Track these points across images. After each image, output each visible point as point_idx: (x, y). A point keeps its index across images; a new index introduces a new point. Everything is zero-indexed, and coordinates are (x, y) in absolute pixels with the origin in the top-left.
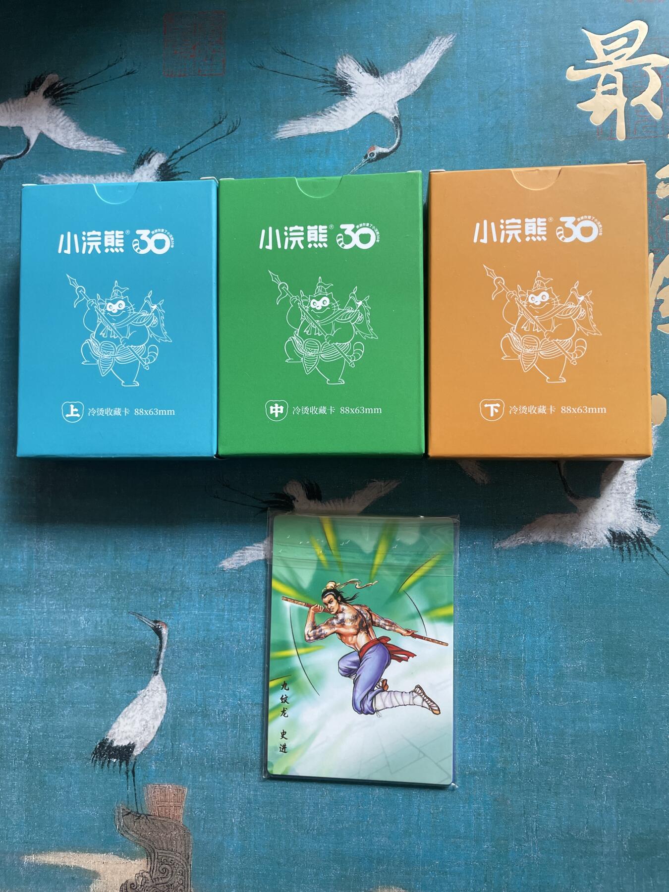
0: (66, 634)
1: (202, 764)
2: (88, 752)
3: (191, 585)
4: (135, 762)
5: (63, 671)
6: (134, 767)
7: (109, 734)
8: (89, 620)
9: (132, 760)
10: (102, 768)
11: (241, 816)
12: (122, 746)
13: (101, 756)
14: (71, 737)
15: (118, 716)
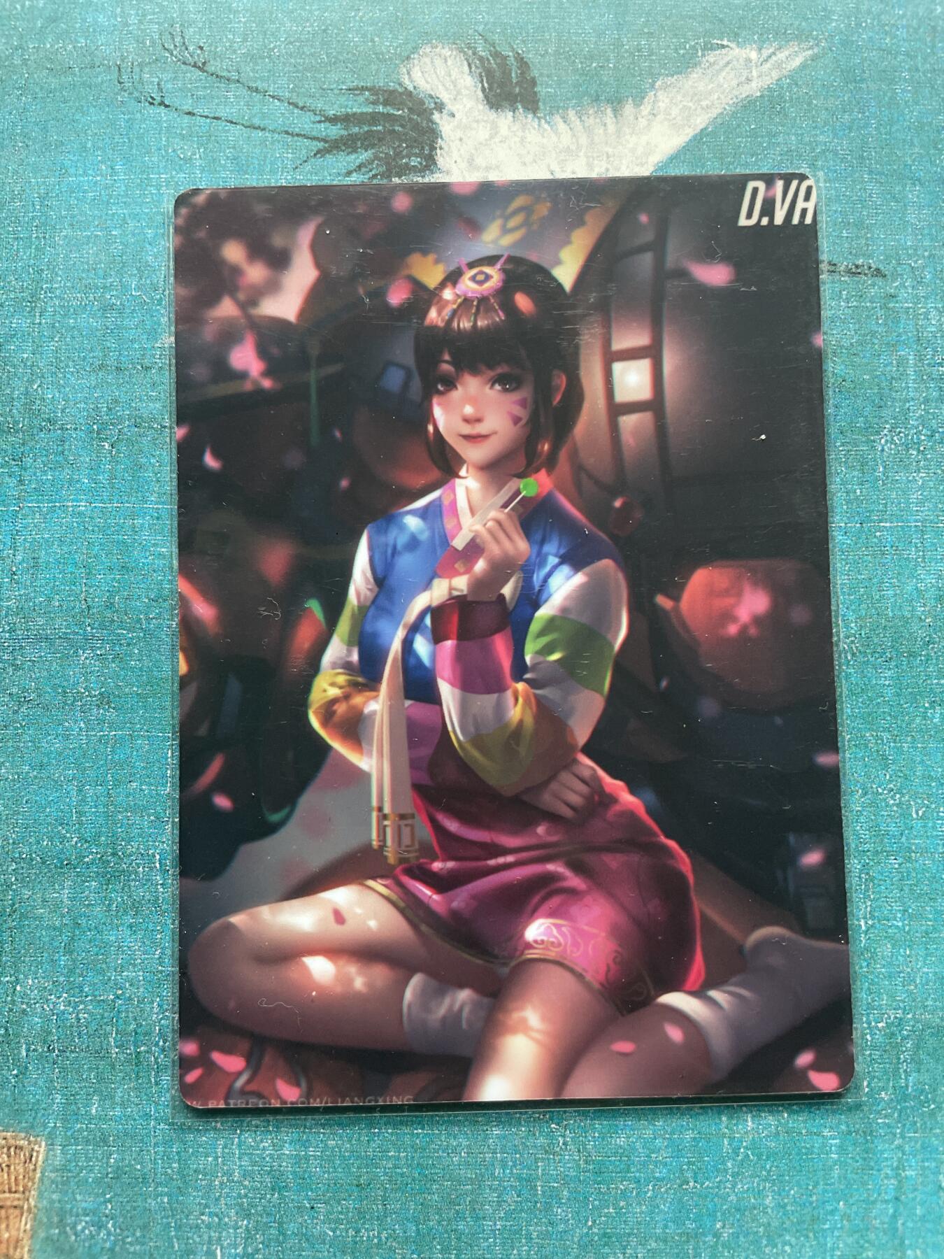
1: (101, 1054)
3: (63, 411)
11: (249, 1237)
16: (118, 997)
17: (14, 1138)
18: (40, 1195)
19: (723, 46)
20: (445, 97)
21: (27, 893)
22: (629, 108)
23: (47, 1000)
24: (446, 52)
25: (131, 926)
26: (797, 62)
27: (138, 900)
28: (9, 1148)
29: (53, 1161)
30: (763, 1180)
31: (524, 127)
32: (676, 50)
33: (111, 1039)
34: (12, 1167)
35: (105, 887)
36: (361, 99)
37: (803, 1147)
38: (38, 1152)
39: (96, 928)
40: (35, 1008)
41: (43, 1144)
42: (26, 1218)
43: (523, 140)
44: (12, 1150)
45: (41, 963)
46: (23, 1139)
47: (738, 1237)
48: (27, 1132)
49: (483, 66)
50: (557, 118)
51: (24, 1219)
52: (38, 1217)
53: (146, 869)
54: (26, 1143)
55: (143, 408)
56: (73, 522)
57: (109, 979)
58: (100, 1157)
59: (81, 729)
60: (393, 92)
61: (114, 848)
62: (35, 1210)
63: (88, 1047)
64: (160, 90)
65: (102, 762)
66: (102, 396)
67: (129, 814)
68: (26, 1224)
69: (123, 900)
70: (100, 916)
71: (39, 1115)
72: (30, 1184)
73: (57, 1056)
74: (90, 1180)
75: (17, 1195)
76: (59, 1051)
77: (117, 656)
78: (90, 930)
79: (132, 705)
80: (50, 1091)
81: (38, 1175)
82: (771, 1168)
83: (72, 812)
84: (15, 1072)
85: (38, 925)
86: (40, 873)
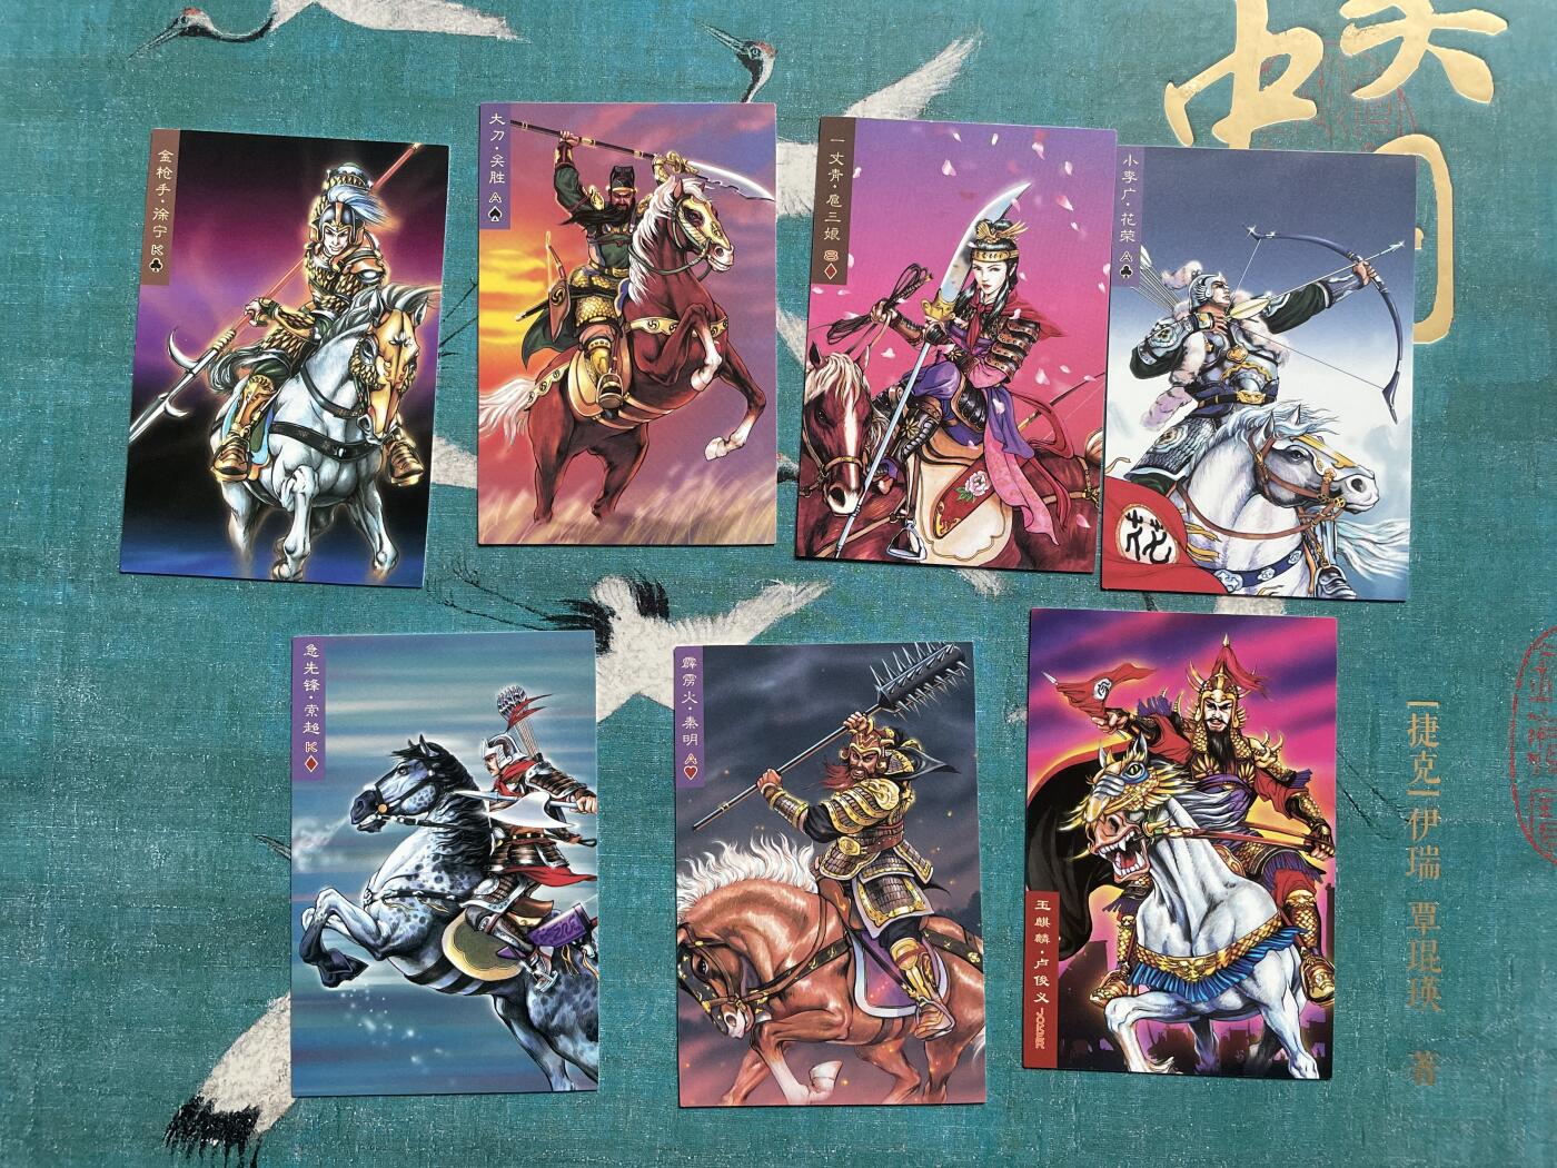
0: (118, 879)
1: (400, 1151)
2: (159, 1124)
4: (258, 1147)
5: (109, 957)
6: (255, 1156)
7: (205, 1088)
8: (171, 851)
9: (252, 1142)
10: (188, 1157)
12: (231, 1113)
13: (187, 1133)
14: (123, 1093)
15: (225, 1051)
16: (410, 1120)
19: (776, 584)
20: (616, 608)
22: (720, 619)
24: (617, 581)
26: (818, 593)
31: (660, 627)
32: (749, 585)
36: (567, 607)
43: (659, 636)
49: (639, 592)
50: (679, 623)
60: (586, 605)
64: (451, 596)
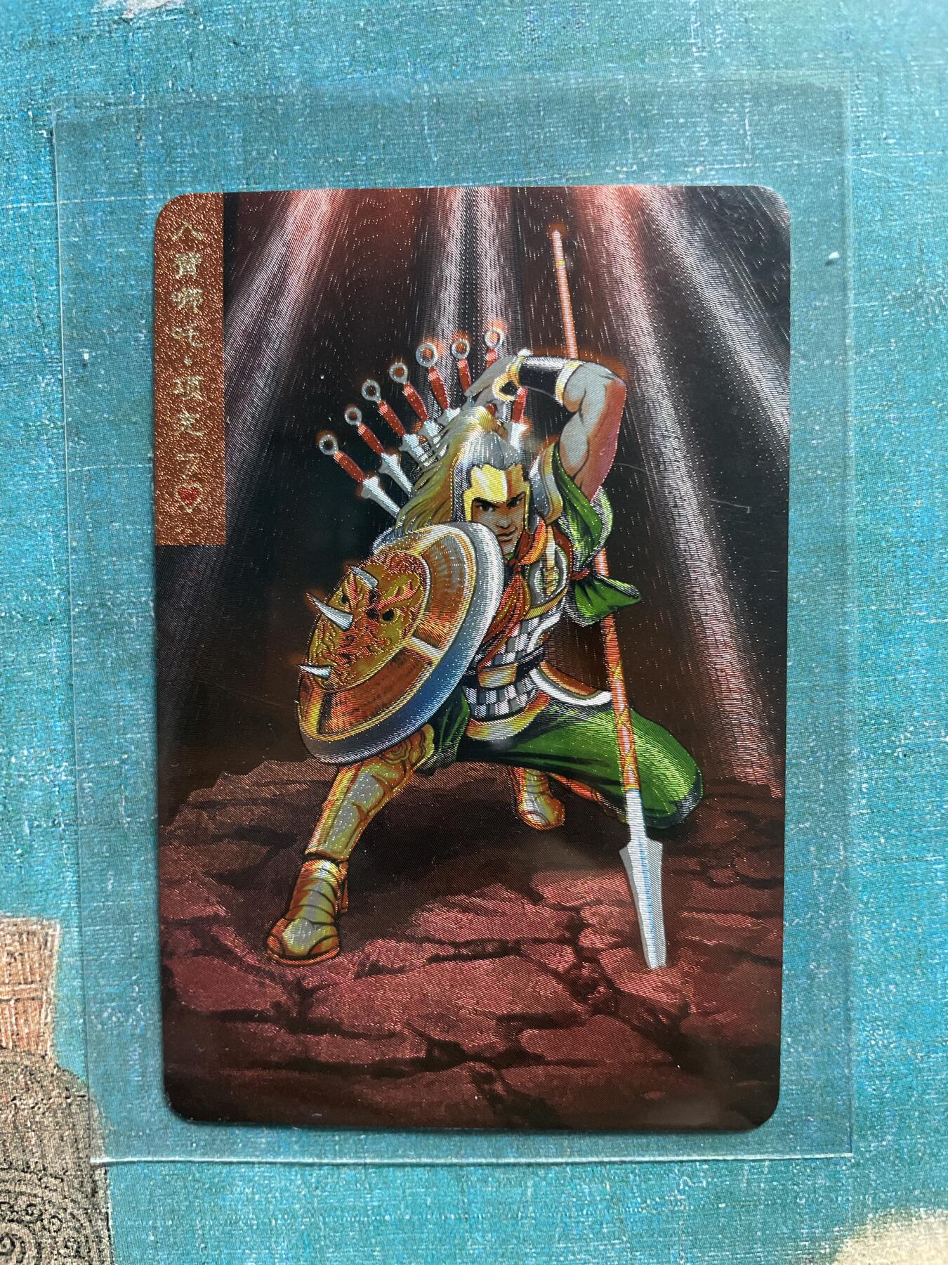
17: (25, 923)
18: (60, 982)
21: (11, 655)
23: (46, 771)
25: (130, 683)
27: (134, 653)
28: (21, 935)
29: (71, 944)
30: (860, 913)
33: (120, 809)
34: (26, 956)
35: (96, 642)
37: (904, 875)
38: (53, 936)
39: (91, 688)
40: (34, 781)
41: (58, 926)
42: (46, 1010)
44: (24, 936)
45: (35, 731)
46: (36, 924)
47: (835, 978)
48: (39, 916)
51: (43, 1010)
52: (59, 1007)
53: (140, 619)
54: (39, 927)
55: (82, 84)
56: (15, 227)
57: (112, 744)
58: (121, 937)
59: (49, 466)
61: (101, 599)
62: (54, 1000)
63: (96, 818)
65: (77, 502)
66: (36, 77)
67: (114, 559)
68: (47, 1015)
69: (118, 655)
70: (94, 674)
71: (51, 896)
72: (47, 972)
73: (64, 830)
74: (113, 962)
75: (33, 986)
76: (65, 825)
77: (81, 380)
78: (85, 691)
79: (104, 435)
80: (60, 867)
81: (55, 962)
82: (868, 899)
83: (50, 561)
84: (19, 851)
85: (26, 690)
86: (23, 631)
